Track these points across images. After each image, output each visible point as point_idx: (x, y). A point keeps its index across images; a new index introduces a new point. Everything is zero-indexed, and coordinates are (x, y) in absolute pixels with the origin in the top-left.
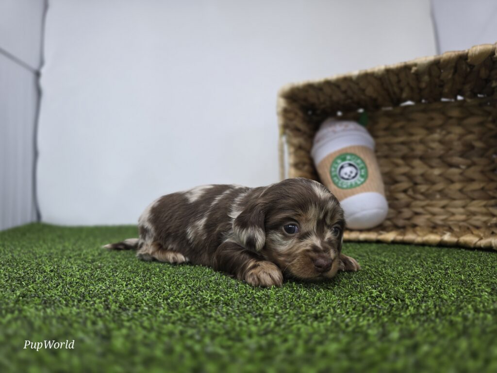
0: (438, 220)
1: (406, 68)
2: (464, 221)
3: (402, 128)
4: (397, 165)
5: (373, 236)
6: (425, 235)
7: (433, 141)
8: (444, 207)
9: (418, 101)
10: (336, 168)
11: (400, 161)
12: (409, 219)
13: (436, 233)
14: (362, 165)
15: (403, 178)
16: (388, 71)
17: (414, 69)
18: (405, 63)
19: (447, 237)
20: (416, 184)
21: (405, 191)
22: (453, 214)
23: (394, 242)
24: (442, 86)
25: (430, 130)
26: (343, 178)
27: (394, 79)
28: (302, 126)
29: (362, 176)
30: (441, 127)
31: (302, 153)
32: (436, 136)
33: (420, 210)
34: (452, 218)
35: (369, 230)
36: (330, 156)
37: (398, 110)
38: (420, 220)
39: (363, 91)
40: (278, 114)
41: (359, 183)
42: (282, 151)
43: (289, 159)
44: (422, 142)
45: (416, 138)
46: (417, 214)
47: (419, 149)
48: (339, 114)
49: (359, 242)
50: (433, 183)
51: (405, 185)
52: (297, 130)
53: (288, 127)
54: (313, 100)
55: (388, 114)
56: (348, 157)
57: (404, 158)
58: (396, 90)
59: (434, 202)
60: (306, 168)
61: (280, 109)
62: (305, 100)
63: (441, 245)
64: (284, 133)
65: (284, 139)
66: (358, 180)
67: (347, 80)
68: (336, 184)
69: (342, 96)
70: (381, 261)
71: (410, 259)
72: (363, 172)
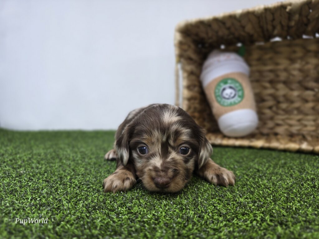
0: (294, 130)
1: (283, 7)
2: (314, 131)
3: (271, 59)
4: (265, 88)
5: (246, 143)
6: (287, 143)
7: (294, 69)
8: (299, 120)
9: (284, 38)
10: (219, 90)
11: (267, 85)
12: (272, 129)
13: (295, 142)
14: (239, 88)
15: (269, 98)
16: (267, 10)
17: (289, 8)
18: (282, 2)
19: (305, 146)
20: (278, 102)
21: (270, 108)
22: (305, 126)
23: (262, 149)
24: (306, 25)
25: (292, 61)
26: (225, 98)
27: (269, 17)
28: (194, 56)
29: (239, 96)
30: (302, 58)
31: (193, 78)
32: (297, 65)
33: (280, 122)
34: (305, 129)
35: (242, 138)
36: (215, 80)
37: (268, 45)
38: (280, 130)
39: (243, 27)
40: (175, 45)
41: (237, 101)
42: (177, 76)
43: (183, 83)
44: (286, 70)
45: (281, 67)
46: (278, 125)
47: (283, 76)
48: (223, 47)
49: (235, 147)
50: (292, 102)
51: (270, 103)
52: (189, 59)
53: (182, 56)
54: (203, 35)
55: (260, 48)
56: (229, 81)
57: (271, 82)
58: (270, 28)
59: (292, 117)
60: (196, 89)
61: (176, 42)
62: (197, 35)
63: (300, 152)
64: (179, 62)
65: (179, 66)
66: (237, 99)
67: (232, 17)
68: (219, 102)
69: (226, 32)
70: (255, 168)
71: (278, 166)
72: (240, 93)
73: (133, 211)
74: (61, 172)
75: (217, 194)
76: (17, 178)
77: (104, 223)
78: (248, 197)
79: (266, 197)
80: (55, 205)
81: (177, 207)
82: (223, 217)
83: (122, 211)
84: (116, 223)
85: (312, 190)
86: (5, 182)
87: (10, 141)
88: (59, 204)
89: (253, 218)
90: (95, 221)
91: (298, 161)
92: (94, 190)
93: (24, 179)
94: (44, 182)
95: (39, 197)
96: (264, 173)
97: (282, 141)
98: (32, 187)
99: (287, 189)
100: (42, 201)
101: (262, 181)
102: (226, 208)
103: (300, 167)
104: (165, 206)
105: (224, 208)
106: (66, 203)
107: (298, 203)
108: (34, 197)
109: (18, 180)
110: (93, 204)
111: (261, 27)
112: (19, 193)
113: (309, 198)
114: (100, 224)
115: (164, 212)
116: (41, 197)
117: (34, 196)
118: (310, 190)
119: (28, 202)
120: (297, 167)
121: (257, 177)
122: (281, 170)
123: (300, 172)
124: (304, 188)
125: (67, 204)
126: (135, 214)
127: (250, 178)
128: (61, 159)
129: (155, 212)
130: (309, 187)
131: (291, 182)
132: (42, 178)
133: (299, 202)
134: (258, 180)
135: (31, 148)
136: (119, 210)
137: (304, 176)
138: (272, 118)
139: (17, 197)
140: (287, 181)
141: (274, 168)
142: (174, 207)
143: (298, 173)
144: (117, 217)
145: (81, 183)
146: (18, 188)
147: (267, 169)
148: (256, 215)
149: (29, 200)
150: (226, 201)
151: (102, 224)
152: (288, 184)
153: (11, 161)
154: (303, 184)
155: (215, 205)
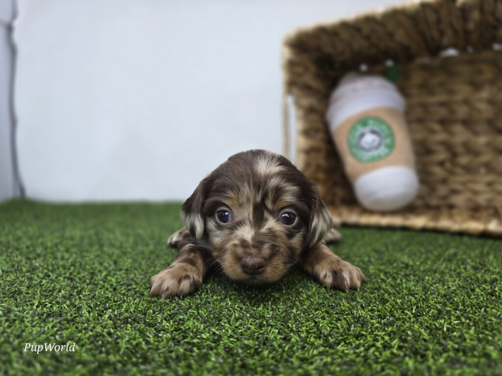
0: (482, 199)
3: (441, 84)
4: (432, 132)
5: (397, 221)
6: (465, 221)
7: (481, 101)
8: (490, 184)
9: (462, 49)
10: (354, 136)
11: (436, 127)
12: (445, 198)
13: (478, 219)
14: (387, 132)
15: (440, 148)
16: (425, 6)
19: (493, 226)
20: (455, 155)
21: (441, 164)
23: (424, 230)
25: (476, 86)
26: (363, 149)
27: (432, 17)
28: (315, 83)
29: (387, 146)
30: (492, 82)
31: (315, 117)
32: (485, 94)
33: (458, 187)
35: (394, 212)
37: (436, 62)
38: (459, 200)
39: (391, 35)
41: (383, 155)
43: (296, 125)
44: (466, 102)
45: (459, 97)
46: (455, 192)
47: (462, 111)
48: (364, 68)
49: (379, 228)
50: (476, 153)
52: (307, 89)
53: (292, 84)
54: (328, 49)
55: (425, 68)
56: (371, 122)
57: (442, 122)
58: (435, 34)
59: (477, 178)
60: (320, 135)
61: (284, 61)
62: (318, 49)
63: (485, 235)
64: (289, 92)
65: (290, 100)
66: (383, 150)
67: (369, 20)
68: (354, 155)
69: (364, 43)
70: (402, 263)
71: (442, 259)
72: (388, 141)
73: (182, 327)
74: (97, 265)
75: (326, 302)
76: (27, 274)
77: (131, 344)
78: (374, 308)
79: (406, 309)
80: (69, 314)
81: (254, 321)
82: (323, 339)
83: (166, 327)
84: (151, 344)
85: (487, 299)
86: (8, 279)
87: (37, 217)
88: (75, 314)
89: (371, 343)
90: (119, 341)
91: (477, 252)
92: (136, 293)
93: (38, 276)
94: (66, 280)
95: (50, 303)
96: (414, 270)
97: (458, 218)
98: (45, 287)
99: (445, 296)
100: (53, 309)
101: (406, 283)
102: (332, 326)
103: (478, 261)
104: (237, 319)
105: (329, 326)
106: (86, 312)
107: (456, 320)
108: (43, 303)
109: (28, 276)
110: (126, 314)
111: (422, 34)
112: (24, 296)
113: (476, 313)
114: (124, 346)
115: (230, 329)
116: (53, 302)
117: (44, 301)
118: (484, 300)
119: (32, 309)
120: (472, 261)
121: (400, 276)
122: (444, 265)
123: (475, 268)
124: (474, 295)
125: (87, 314)
126: (185, 332)
127: (388, 278)
128: (101, 246)
129: (217, 330)
130: (483, 293)
131: (456, 285)
132: (65, 273)
133: (458, 318)
134: (401, 280)
135: (64, 228)
136: (163, 324)
137: (479, 275)
138: (444, 181)
139: (18, 301)
140: (450, 283)
141: (434, 262)
142: (250, 322)
143: (472, 272)
144: (156, 336)
145: (120, 282)
146: (24, 289)
147: (421, 263)
148: (377, 337)
149: (35, 307)
150: (337, 313)
151: (128, 346)
152: (449, 288)
153: (28, 247)
154: (474, 288)
155: (317, 320)
